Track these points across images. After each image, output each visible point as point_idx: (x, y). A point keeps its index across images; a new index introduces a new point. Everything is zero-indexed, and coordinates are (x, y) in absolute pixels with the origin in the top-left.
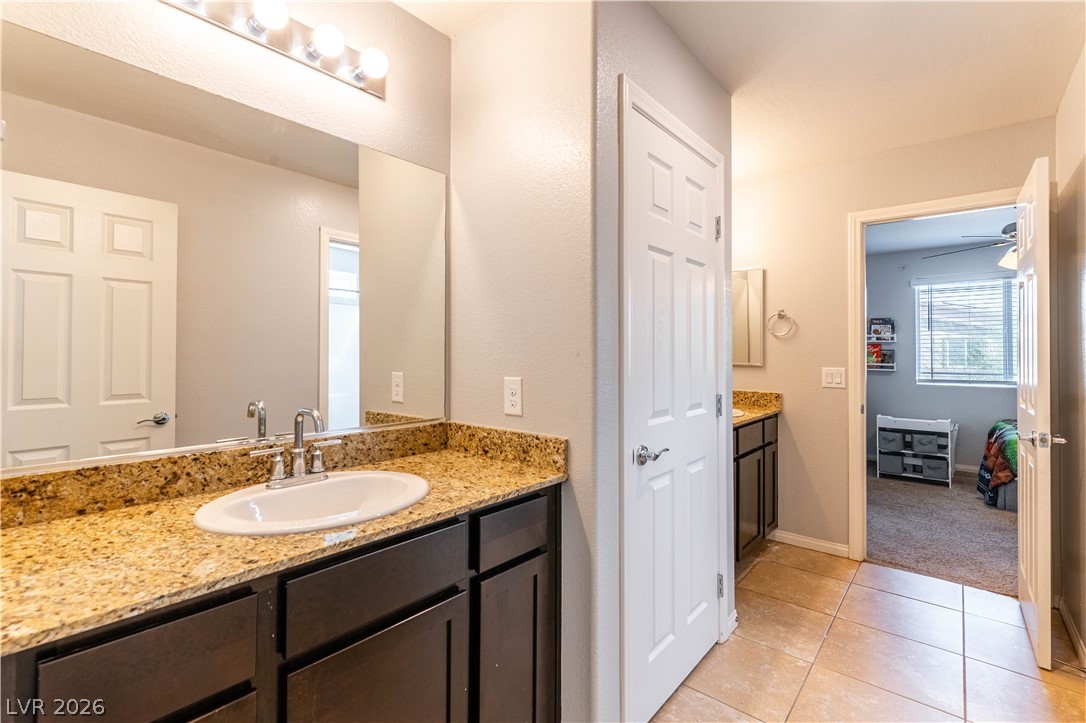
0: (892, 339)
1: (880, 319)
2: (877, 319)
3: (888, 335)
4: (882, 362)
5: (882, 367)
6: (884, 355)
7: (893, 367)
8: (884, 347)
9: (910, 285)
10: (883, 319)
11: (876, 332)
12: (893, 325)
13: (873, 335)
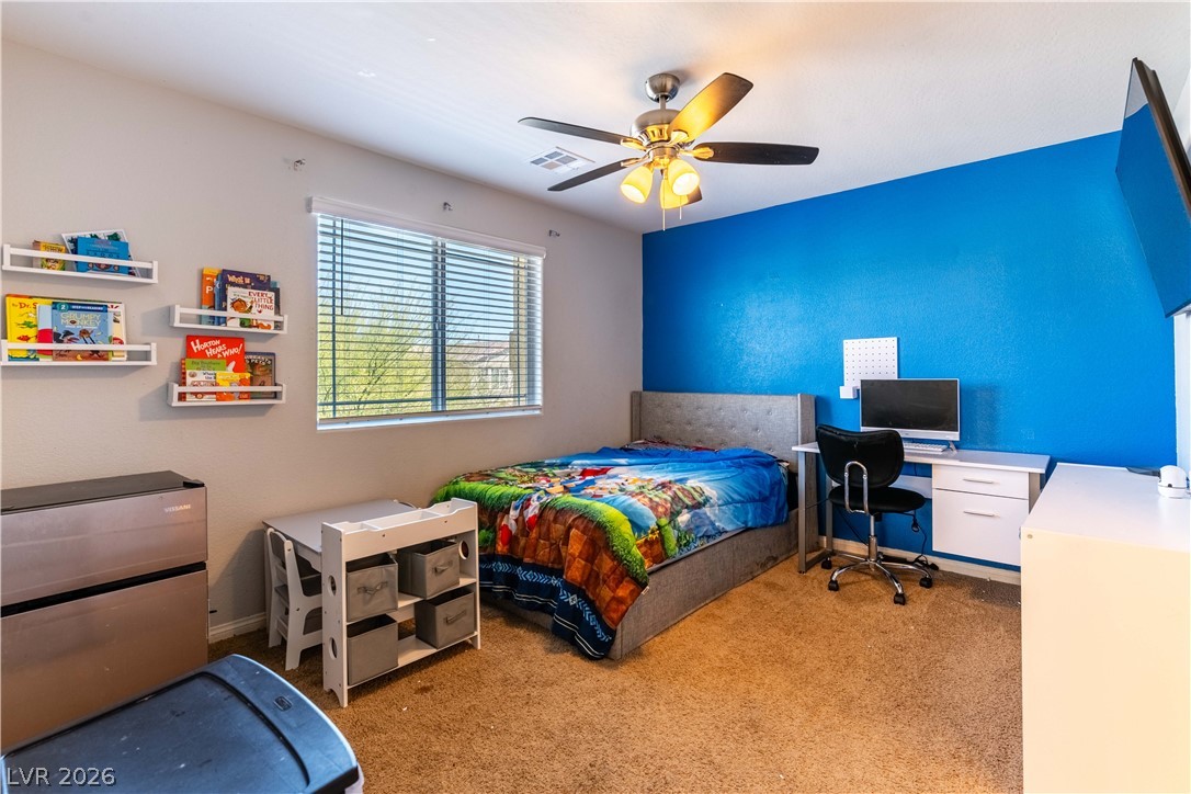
0: (278, 325)
1: (245, 275)
2: (238, 274)
3: (269, 315)
4: (252, 382)
5: (252, 396)
6: (253, 365)
7: (275, 395)
8: (251, 346)
9: (309, 208)
10: (254, 277)
11: (239, 304)
12: (277, 291)
13: (230, 312)
